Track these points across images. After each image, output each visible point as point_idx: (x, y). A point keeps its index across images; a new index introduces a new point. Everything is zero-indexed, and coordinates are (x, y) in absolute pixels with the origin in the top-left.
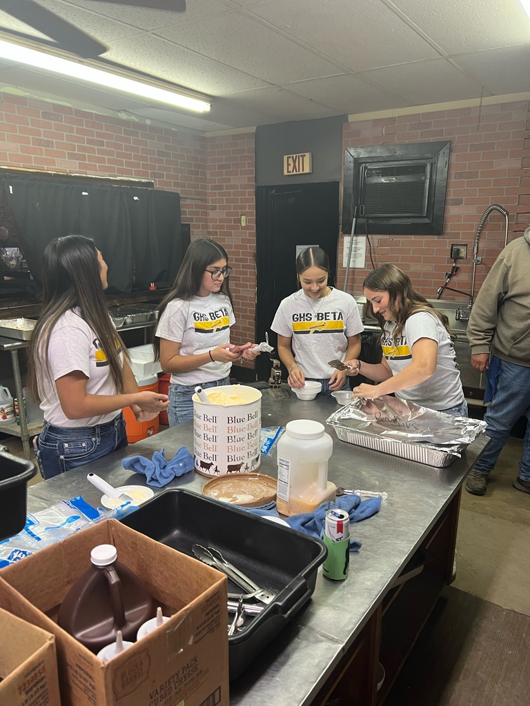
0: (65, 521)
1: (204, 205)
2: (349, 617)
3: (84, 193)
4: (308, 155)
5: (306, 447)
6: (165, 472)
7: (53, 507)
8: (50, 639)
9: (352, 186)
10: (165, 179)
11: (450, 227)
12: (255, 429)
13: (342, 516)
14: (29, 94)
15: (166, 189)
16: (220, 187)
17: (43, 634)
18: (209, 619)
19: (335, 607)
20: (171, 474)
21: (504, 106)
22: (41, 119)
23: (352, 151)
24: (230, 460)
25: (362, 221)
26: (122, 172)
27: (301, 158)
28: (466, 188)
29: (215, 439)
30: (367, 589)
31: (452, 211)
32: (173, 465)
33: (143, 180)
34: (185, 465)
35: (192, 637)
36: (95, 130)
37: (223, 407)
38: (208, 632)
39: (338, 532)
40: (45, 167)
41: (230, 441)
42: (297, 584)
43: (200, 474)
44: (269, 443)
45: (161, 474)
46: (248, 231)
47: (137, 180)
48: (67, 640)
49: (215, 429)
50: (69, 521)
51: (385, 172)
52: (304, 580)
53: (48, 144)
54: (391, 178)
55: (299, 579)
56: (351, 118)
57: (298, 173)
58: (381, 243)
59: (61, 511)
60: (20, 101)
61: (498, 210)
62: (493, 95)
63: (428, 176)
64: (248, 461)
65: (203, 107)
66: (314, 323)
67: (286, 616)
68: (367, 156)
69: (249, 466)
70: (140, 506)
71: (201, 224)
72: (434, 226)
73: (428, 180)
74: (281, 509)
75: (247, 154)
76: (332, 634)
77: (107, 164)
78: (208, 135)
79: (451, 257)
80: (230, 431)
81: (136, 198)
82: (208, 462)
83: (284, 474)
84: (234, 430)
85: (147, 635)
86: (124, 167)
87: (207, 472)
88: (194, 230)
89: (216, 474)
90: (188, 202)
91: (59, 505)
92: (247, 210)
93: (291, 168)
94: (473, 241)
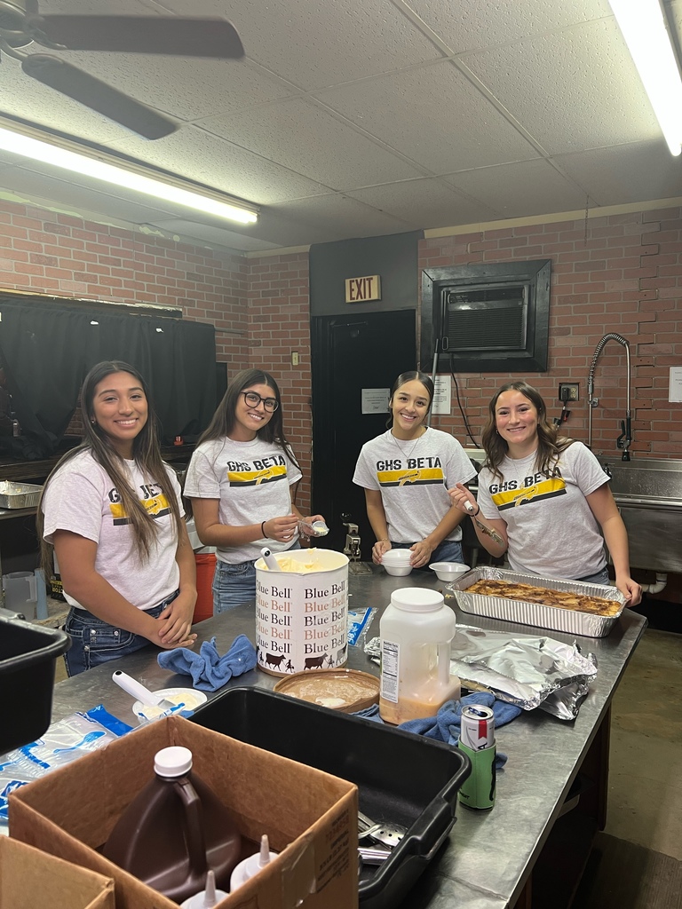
0: (82, 739)
1: (246, 340)
2: (508, 862)
3: (93, 323)
4: (375, 279)
5: (420, 623)
6: (218, 670)
7: (63, 722)
8: (108, 886)
9: (431, 313)
10: (196, 308)
11: (556, 361)
12: (341, 607)
13: (484, 714)
14: (29, 201)
15: (198, 319)
16: (266, 319)
17: (94, 879)
18: (335, 853)
19: (487, 848)
20: (226, 673)
21: (613, 219)
22: (43, 231)
23: (430, 273)
24: (309, 651)
25: (445, 356)
26: (142, 298)
27: (367, 282)
28: (573, 315)
29: (287, 621)
30: (526, 820)
31: (558, 342)
32: (228, 660)
33: (169, 309)
34: (245, 661)
35: (314, 881)
36: (110, 246)
37: (300, 574)
38: (334, 875)
39: (480, 738)
40: (46, 290)
41: (309, 623)
42: (438, 809)
43: (266, 673)
44: (355, 629)
45: (213, 673)
46: (301, 372)
47: (161, 308)
48: (132, 887)
49: (287, 607)
50: (88, 739)
51: (470, 297)
52: (446, 804)
53: (50, 261)
54: (481, 304)
55: (439, 802)
56: (428, 234)
57: (364, 300)
58: (471, 383)
59: (75, 727)
60: (19, 209)
61: (615, 339)
62: (599, 206)
63: (526, 301)
64: (333, 652)
65: (248, 218)
66: (405, 472)
67: (428, 856)
68: (449, 278)
69: (334, 659)
70: (195, 710)
71: (240, 363)
72: (536, 362)
73: (526, 306)
74: (386, 714)
75: (298, 278)
76: (489, 885)
77: (123, 288)
78: (251, 255)
79: (560, 399)
80: (309, 609)
81: (159, 330)
82: (277, 654)
83: (391, 664)
84: (314, 607)
85: (247, 881)
86: (145, 292)
87: (277, 670)
88: (233, 371)
89: (289, 671)
90: (225, 336)
91: (73, 718)
92: (300, 346)
93: (355, 294)
94: (586, 378)
